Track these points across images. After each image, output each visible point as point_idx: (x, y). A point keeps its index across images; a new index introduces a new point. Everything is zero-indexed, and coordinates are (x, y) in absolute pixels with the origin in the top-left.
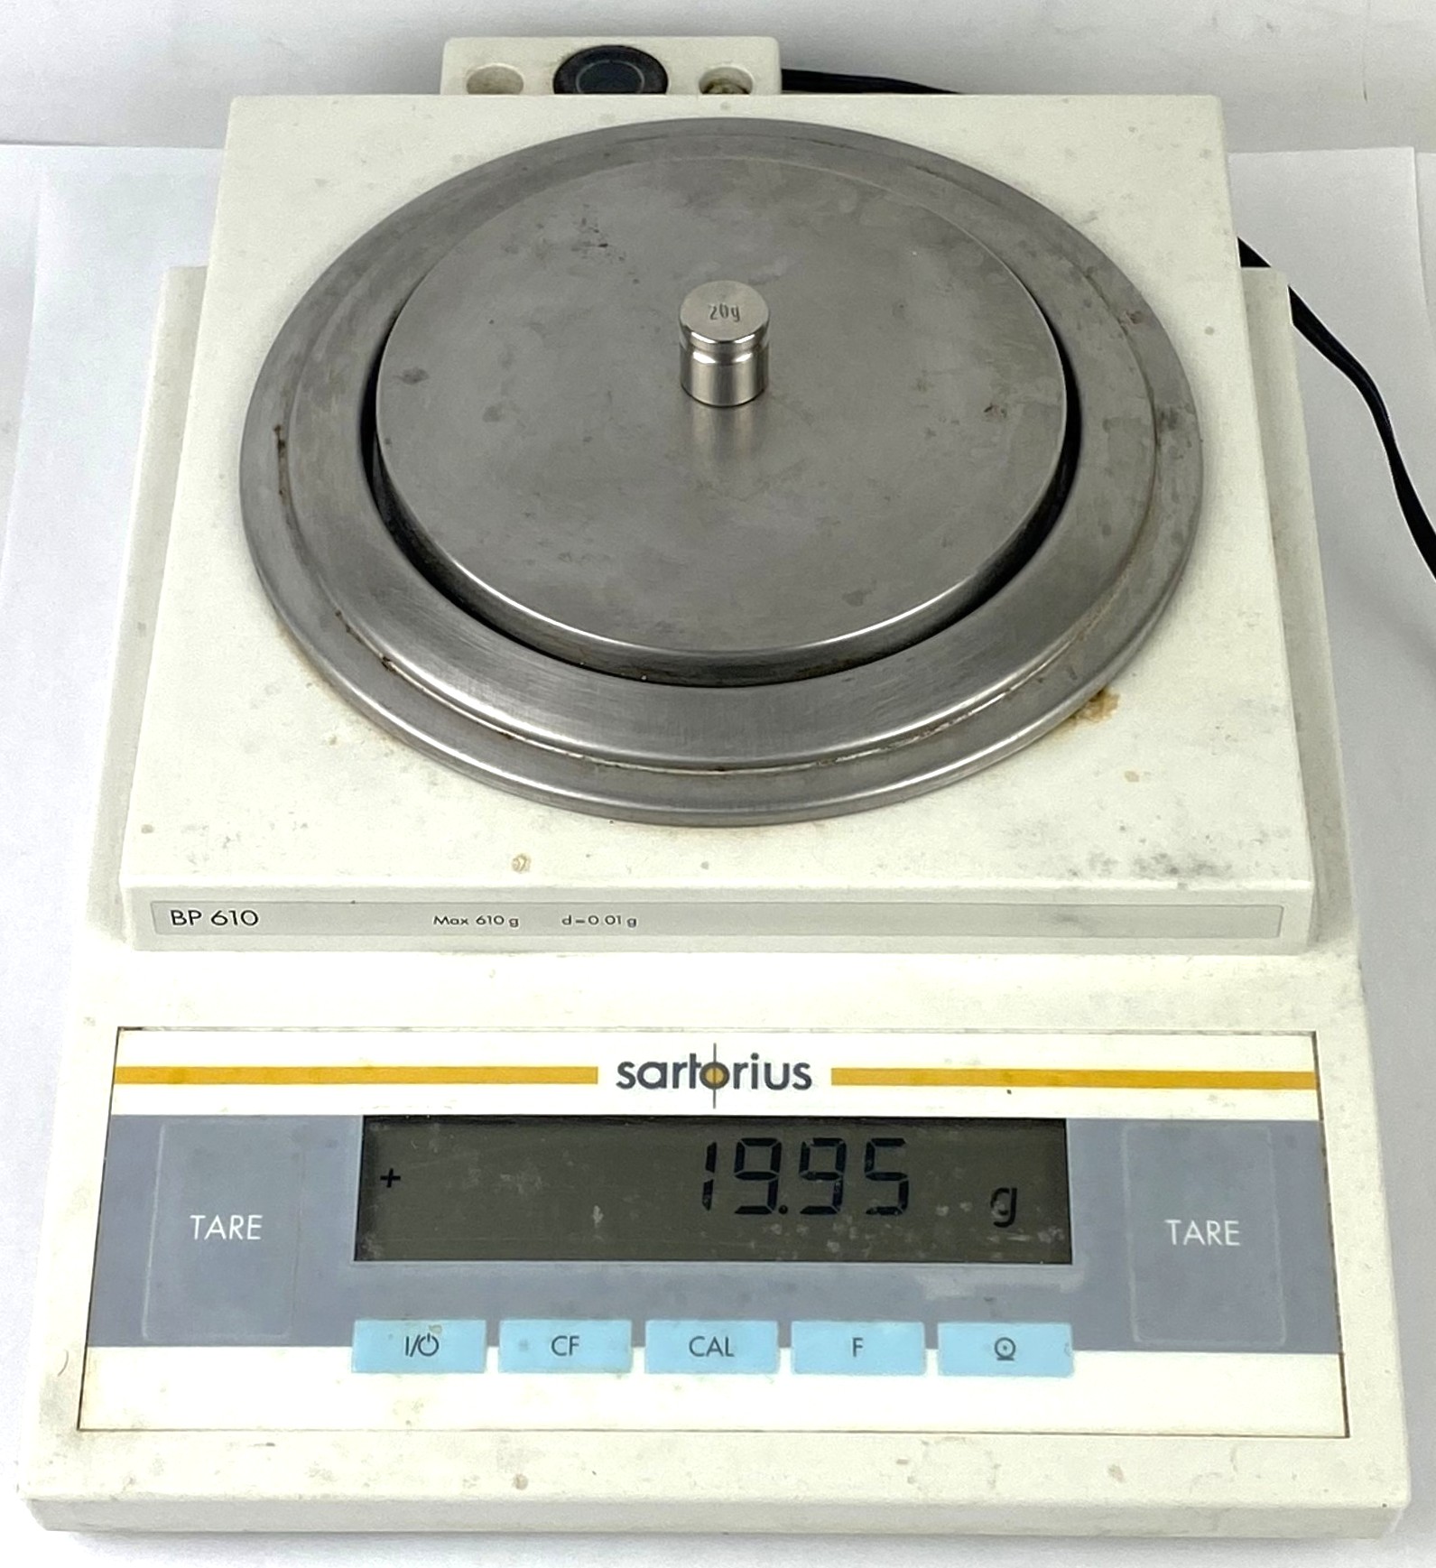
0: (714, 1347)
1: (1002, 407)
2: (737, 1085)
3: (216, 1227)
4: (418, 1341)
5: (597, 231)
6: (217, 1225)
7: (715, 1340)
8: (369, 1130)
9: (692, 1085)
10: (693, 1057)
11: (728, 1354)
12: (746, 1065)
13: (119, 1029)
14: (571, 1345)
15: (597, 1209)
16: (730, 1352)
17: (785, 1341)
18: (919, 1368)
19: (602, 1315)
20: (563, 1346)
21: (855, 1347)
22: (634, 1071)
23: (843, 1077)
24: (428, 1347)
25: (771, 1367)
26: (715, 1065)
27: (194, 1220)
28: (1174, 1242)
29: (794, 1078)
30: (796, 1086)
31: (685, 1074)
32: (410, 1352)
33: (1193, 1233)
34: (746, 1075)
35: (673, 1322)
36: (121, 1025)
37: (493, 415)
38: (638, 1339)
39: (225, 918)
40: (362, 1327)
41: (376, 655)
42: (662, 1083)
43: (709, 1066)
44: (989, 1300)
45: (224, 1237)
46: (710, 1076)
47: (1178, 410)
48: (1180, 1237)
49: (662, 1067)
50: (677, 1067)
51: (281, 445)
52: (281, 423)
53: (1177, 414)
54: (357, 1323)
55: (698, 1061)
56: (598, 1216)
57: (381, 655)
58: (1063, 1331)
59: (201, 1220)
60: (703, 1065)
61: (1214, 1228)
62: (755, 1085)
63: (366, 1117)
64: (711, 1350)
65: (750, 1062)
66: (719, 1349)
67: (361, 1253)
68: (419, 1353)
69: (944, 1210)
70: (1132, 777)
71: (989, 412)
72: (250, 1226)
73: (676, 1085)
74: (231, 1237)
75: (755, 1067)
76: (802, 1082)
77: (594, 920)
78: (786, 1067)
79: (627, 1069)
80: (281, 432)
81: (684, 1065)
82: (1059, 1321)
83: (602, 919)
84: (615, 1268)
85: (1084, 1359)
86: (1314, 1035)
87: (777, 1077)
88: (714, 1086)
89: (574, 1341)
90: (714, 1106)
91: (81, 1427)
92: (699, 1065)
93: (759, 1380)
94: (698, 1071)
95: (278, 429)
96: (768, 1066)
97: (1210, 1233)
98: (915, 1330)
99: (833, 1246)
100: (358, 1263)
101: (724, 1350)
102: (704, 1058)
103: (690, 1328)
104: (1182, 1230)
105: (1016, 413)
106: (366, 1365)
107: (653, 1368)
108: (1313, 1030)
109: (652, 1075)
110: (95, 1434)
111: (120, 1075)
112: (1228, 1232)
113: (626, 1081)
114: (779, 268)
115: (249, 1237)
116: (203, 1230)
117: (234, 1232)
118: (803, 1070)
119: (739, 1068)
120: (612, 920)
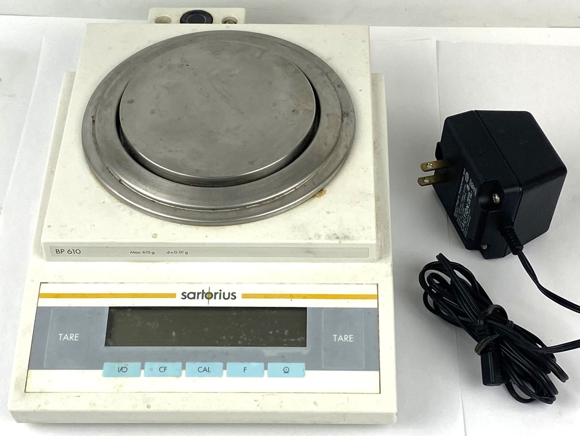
0: (205, 370)
1: (297, 110)
2: (215, 298)
3: (66, 337)
4: (122, 368)
5: (186, 61)
6: (66, 336)
7: (205, 368)
8: (111, 311)
9: (203, 298)
10: (203, 291)
11: (209, 372)
12: (218, 293)
13: (41, 283)
14: (165, 369)
15: (174, 332)
16: (209, 371)
17: (225, 368)
18: (262, 375)
19: (173, 361)
20: (162, 369)
21: (244, 369)
22: (186, 295)
23: (245, 296)
24: (124, 370)
25: (221, 375)
26: (209, 293)
27: (60, 335)
28: (335, 341)
29: (231, 297)
30: (232, 298)
31: (200, 295)
32: (119, 371)
33: (340, 338)
34: (218, 296)
35: (194, 363)
36: (42, 282)
37: (153, 112)
38: (184, 368)
39: (71, 251)
40: (106, 365)
41: (117, 179)
42: (194, 298)
43: (207, 293)
44: (282, 357)
45: (68, 340)
46: (207, 296)
47: (349, 112)
48: (337, 339)
49: (194, 293)
50: (199, 294)
51: (94, 121)
52: (94, 115)
53: (349, 113)
54: (105, 364)
55: (204, 292)
56: (174, 334)
57: (119, 179)
58: (303, 365)
59: (62, 335)
60: (206, 293)
61: (346, 337)
62: (220, 298)
63: (110, 307)
64: (204, 370)
65: (219, 292)
66: (206, 370)
67: (107, 344)
68: (122, 372)
69: (271, 332)
70: (328, 213)
71: (293, 112)
72: (76, 337)
73: (198, 298)
74: (70, 340)
75: (220, 293)
76: (233, 297)
77: (176, 252)
78: (229, 293)
79: (184, 294)
80: (94, 118)
81: (201, 293)
82: (302, 362)
83: (178, 252)
84: (178, 348)
85: (308, 372)
86: (377, 285)
87: (226, 296)
88: (209, 299)
89: (166, 368)
90: (208, 304)
91: (26, 391)
92: (205, 293)
93: (217, 379)
94: (204, 294)
95: (93, 117)
96: (224, 293)
97: (345, 338)
98: (262, 365)
99: (240, 342)
100: (106, 347)
101: (207, 370)
102: (206, 291)
103: (198, 364)
104: (337, 337)
105: (301, 112)
106: (106, 375)
107: (188, 375)
108: (377, 283)
109: (191, 296)
110: (30, 393)
111: (40, 296)
112: (350, 338)
113: (184, 297)
114: (237, 72)
115: (75, 340)
116: (62, 338)
117: (71, 339)
118: (234, 294)
119: (216, 294)
120: (181, 252)
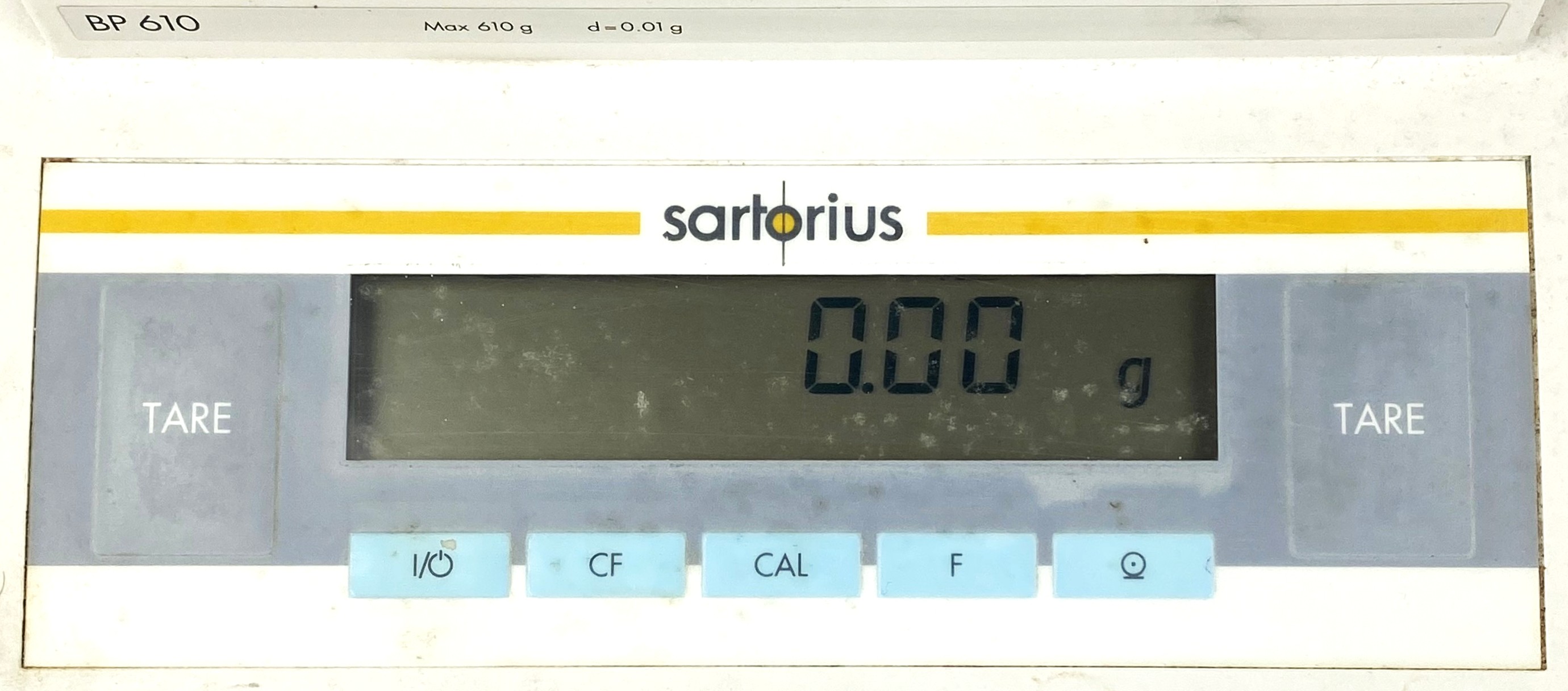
0: (785, 565)
2: (811, 236)
3: (175, 417)
4: (429, 558)
6: (176, 414)
7: (785, 557)
8: (358, 293)
9: (756, 235)
10: (757, 198)
11: (800, 575)
12: (821, 210)
13: (44, 160)
14: (613, 563)
15: (641, 396)
16: (802, 572)
17: (869, 557)
18: (1029, 589)
19: (648, 526)
20: (603, 565)
21: (953, 564)
22: (684, 218)
23: (940, 223)
24: (440, 566)
25: (852, 589)
26: (784, 209)
27: (148, 408)
29: (881, 227)
30: (884, 236)
31: (747, 221)
32: (418, 572)
34: (822, 222)
35: (735, 535)
38: (693, 556)
40: (361, 543)
42: (719, 234)
43: (777, 210)
44: (1115, 505)
45: (185, 430)
46: (777, 223)
49: (719, 213)
50: (738, 213)
54: (354, 538)
55: (763, 204)
56: (642, 403)
58: (1206, 541)
59: (156, 409)
60: (769, 210)
62: (833, 236)
63: (354, 276)
64: (780, 568)
65: (828, 204)
66: (790, 568)
67: (354, 451)
68: (430, 574)
69: (1063, 394)
72: (217, 416)
73: (736, 235)
74: (194, 430)
75: (833, 211)
76: (891, 231)
77: (627, 26)
78: (872, 211)
79: (676, 215)
81: (746, 210)
82: (1199, 528)
83: (638, 26)
84: (664, 469)
85: (1227, 575)
87: (860, 226)
88: (783, 237)
89: (616, 559)
90: (783, 263)
92: (764, 209)
93: (838, 603)
94: (763, 217)
96: (849, 210)
98: (1028, 542)
99: (927, 440)
100: (351, 461)
101: (796, 572)
102: (770, 202)
103: (756, 542)
106: (365, 589)
107: (712, 591)
109: (707, 223)
110: (44, 670)
111: (48, 221)
113: (674, 230)
115: (216, 431)
116: (159, 421)
117: (197, 424)
118: (892, 215)
119: (813, 213)
120: (653, 26)
